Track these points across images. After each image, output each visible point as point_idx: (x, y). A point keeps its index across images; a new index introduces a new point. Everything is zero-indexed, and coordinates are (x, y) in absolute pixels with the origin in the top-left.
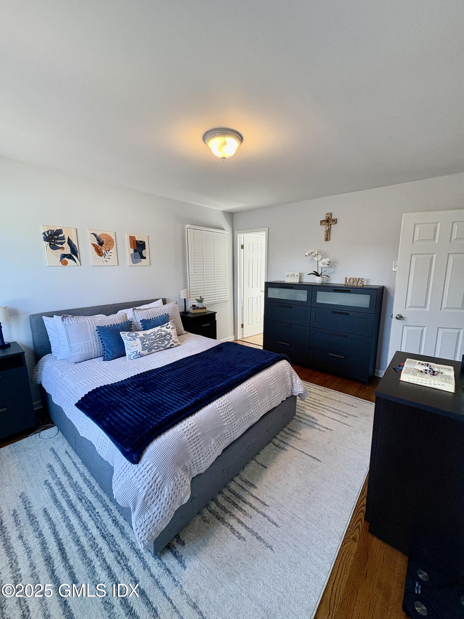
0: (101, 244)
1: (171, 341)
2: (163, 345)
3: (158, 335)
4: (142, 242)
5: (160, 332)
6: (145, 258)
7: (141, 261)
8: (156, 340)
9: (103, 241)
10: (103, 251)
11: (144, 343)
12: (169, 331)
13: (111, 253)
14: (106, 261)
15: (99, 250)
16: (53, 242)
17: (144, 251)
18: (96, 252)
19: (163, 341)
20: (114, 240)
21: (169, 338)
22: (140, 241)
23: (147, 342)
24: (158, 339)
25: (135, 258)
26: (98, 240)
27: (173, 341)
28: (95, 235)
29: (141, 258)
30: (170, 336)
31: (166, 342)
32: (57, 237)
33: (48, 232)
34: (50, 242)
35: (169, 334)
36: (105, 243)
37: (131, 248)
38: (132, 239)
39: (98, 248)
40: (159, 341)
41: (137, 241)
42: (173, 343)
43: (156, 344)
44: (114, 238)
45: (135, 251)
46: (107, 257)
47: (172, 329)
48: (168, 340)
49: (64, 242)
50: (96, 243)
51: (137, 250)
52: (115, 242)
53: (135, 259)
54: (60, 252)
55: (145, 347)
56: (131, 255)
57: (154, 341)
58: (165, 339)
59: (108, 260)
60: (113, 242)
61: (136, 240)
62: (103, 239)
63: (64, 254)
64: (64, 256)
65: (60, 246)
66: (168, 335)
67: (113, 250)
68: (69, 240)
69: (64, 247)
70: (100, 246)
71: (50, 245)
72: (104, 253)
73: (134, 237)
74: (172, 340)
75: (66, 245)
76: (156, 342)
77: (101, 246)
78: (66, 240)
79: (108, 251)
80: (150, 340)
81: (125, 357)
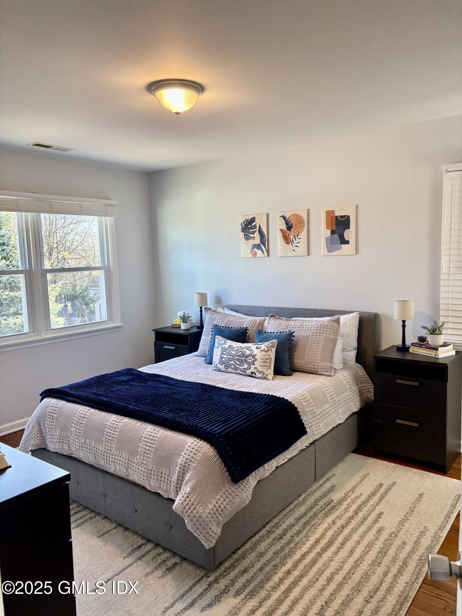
0: (289, 228)
1: (252, 367)
2: (241, 368)
3: (240, 352)
4: (344, 216)
5: (245, 350)
6: (347, 242)
7: (341, 248)
8: (234, 357)
9: (292, 224)
10: (291, 237)
11: (222, 356)
12: (256, 352)
13: (299, 239)
14: (293, 250)
15: (287, 236)
16: (247, 232)
17: (346, 231)
18: (284, 239)
19: (242, 362)
20: (306, 221)
21: (250, 361)
22: (341, 217)
23: (225, 356)
24: (237, 357)
25: (332, 243)
26: (287, 223)
27: (255, 368)
28: (284, 218)
29: (342, 244)
30: (253, 359)
31: (246, 366)
32: (250, 226)
33: (244, 222)
34: (245, 233)
35: (254, 356)
36: (294, 227)
37: (327, 228)
38: (330, 214)
39: (286, 234)
40: (237, 359)
41: (336, 217)
42: (255, 371)
43: (232, 362)
44: (305, 217)
45: (333, 233)
46: (294, 245)
47: (261, 351)
48: (249, 364)
49: (255, 231)
50: (284, 227)
51: (336, 232)
52: (306, 223)
53: (332, 246)
54: (252, 242)
55: (222, 361)
56: (327, 239)
57: (232, 357)
58: (245, 361)
59: (295, 248)
60: (304, 223)
61: (336, 215)
62: (293, 222)
63: (255, 244)
64: (255, 246)
65: (252, 235)
66: (251, 358)
67: (303, 235)
68: (260, 227)
69: (255, 236)
70: (288, 231)
71: (245, 235)
72: (292, 239)
73: (333, 212)
74: (254, 366)
75: (257, 235)
76: (233, 360)
77: (290, 230)
78: (258, 229)
79: (296, 237)
80: (229, 355)
81: (211, 365)
